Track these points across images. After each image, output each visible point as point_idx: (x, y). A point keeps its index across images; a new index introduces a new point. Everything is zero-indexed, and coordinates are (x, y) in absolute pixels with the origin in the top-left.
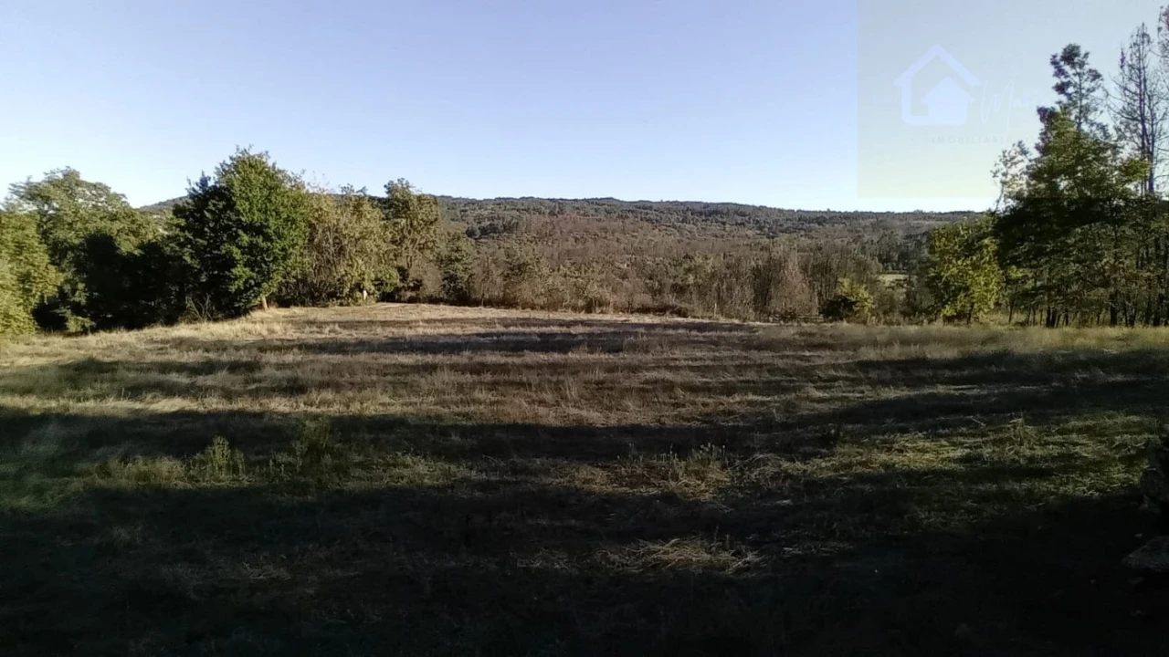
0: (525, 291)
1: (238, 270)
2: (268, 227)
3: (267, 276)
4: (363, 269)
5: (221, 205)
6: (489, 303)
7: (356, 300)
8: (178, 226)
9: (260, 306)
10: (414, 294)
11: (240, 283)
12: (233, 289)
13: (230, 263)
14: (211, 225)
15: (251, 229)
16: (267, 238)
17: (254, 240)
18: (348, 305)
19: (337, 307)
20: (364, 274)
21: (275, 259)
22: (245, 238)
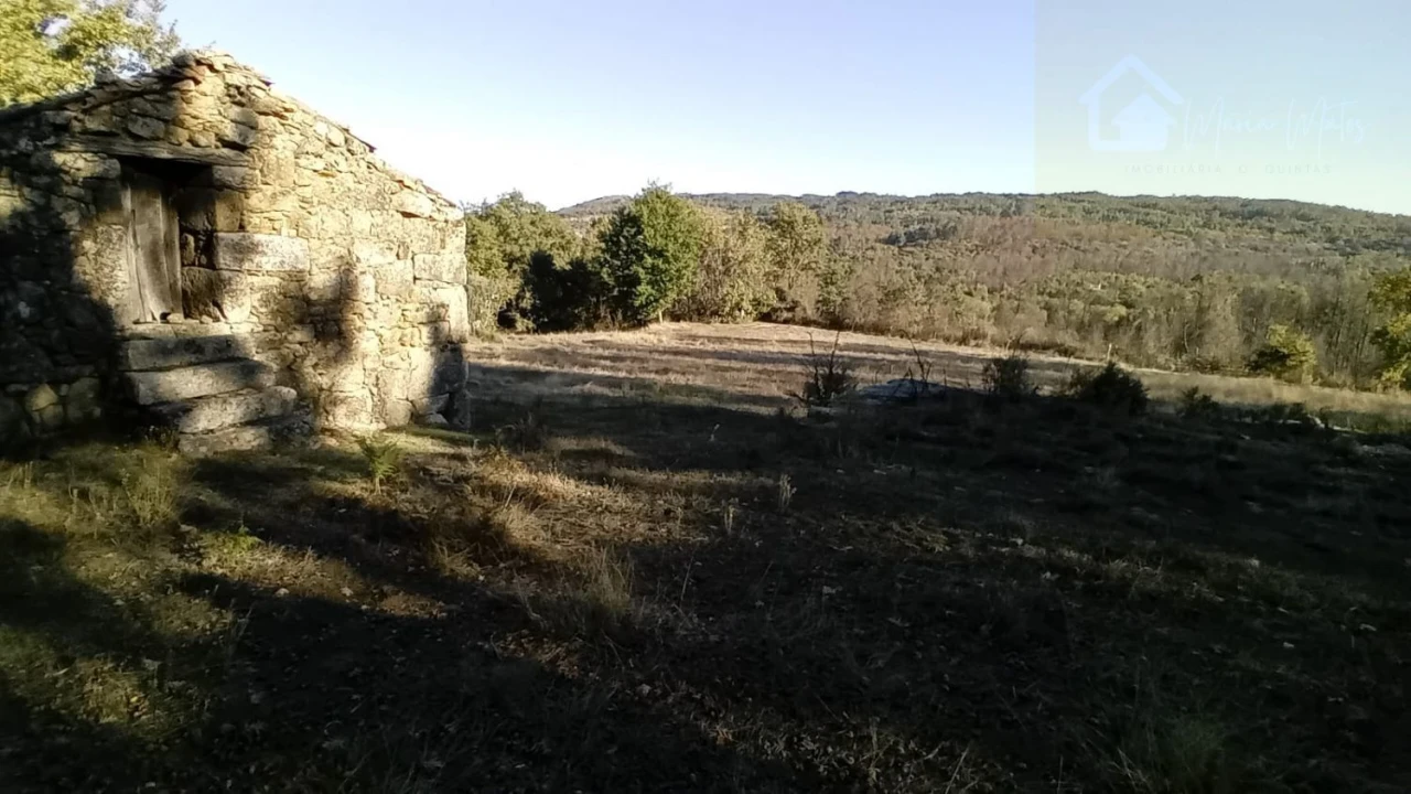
0: (901, 316)
1: (641, 288)
2: (667, 251)
3: (663, 293)
4: (741, 292)
5: (633, 231)
6: (859, 328)
7: (735, 318)
8: (600, 248)
9: (657, 320)
10: (790, 315)
11: (643, 299)
12: (637, 303)
13: (636, 281)
14: (625, 249)
15: (653, 252)
16: (667, 261)
17: (656, 261)
18: (727, 322)
19: (718, 324)
20: (743, 295)
21: (671, 280)
22: (649, 260)
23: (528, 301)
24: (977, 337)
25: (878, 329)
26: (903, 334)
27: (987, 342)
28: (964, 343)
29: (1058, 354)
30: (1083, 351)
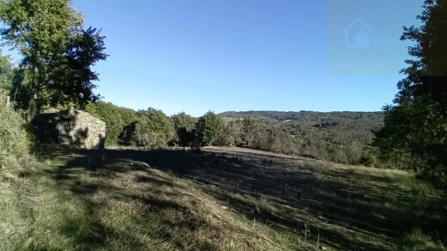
0: (273, 146)
1: (204, 137)
2: (211, 128)
3: (210, 139)
4: (231, 139)
5: (203, 123)
6: (264, 150)
7: (229, 146)
9: (210, 145)
10: (246, 146)
11: (205, 140)
12: (203, 141)
14: (201, 127)
15: (207, 128)
16: (211, 130)
19: (225, 147)
21: (212, 135)
22: (206, 130)
23: (177, 140)
24: (292, 153)
25: (268, 150)
26: (274, 152)
27: (294, 154)
28: (287, 154)
29: (310, 158)
30: (317, 157)
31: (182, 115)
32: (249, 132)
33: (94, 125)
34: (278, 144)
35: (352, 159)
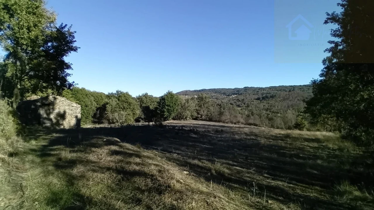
0: (223, 118)
1: (165, 113)
2: (171, 105)
3: (170, 114)
4: (188, 113)
5: (164, 101)
6: (215, 121)
7: (186, 119)
8: (157, 105)
9: (170, 120)
10: (201, 118)
11: (166, 116)
14: (162, 105)
15: (167, 106)
16: (170, 107)
19: (183, 121)
21: (172, 111)
22: (167, 107)
23: (143, 117)
24: (239, 122)
25: (219, 121)
26: (224, 122)
27: (240, 124)
28: (235, 124)
29: (254, 126)
30: (260, 125)
31: (146, 96)
32: (203, 107)
33: (71, 108)
34: (227, 116)
35: (288, 125)
